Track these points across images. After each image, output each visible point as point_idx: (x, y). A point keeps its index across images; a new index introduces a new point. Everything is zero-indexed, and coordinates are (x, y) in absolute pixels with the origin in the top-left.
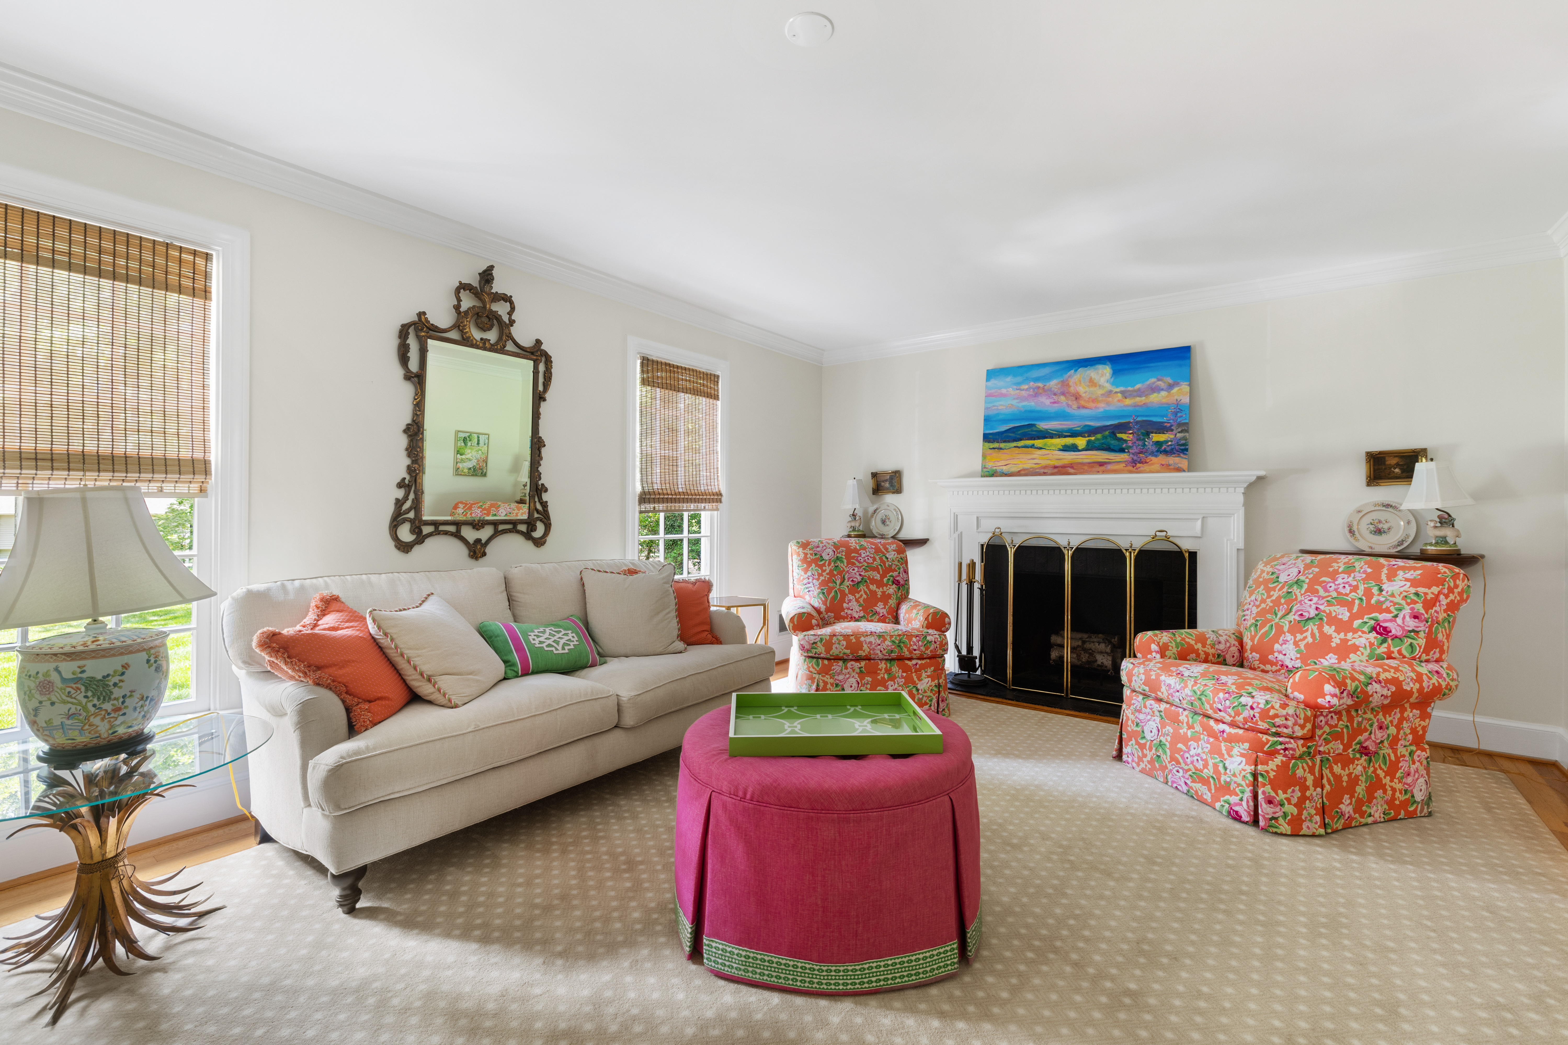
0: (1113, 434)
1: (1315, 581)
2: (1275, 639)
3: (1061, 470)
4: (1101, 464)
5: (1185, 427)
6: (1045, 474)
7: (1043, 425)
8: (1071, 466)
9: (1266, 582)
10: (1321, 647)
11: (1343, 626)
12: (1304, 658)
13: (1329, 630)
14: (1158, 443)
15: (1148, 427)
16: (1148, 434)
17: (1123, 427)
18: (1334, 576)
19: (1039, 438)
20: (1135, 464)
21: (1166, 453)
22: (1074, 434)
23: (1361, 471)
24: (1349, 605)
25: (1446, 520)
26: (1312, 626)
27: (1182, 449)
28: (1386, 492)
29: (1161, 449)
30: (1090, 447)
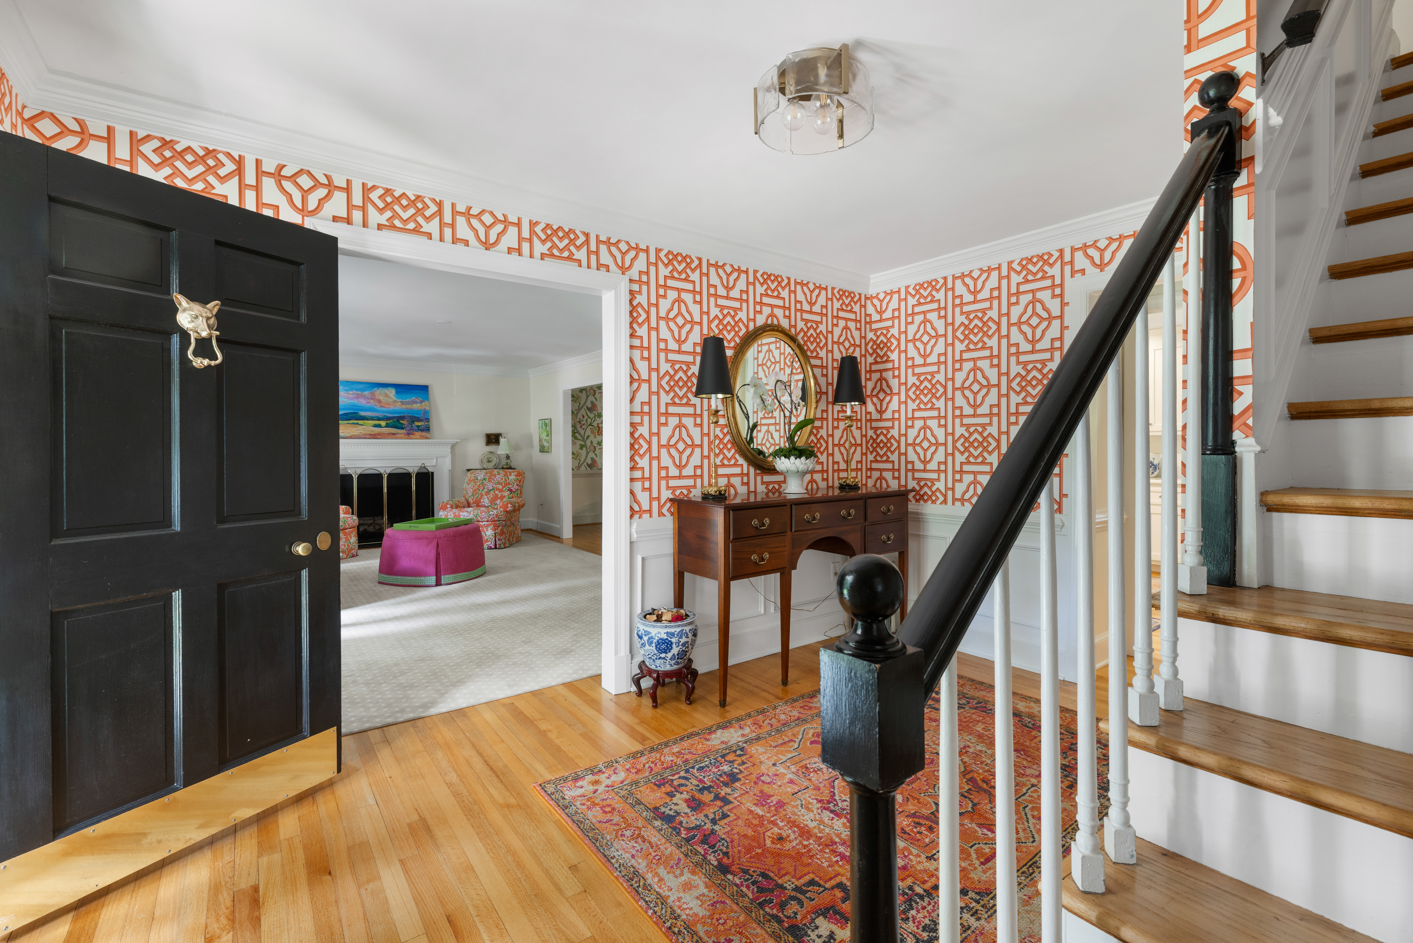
0: (398, 421)
1: (490, 478)
2: (481, 498)
3: (374, 436)
4: (394, 434)
5: (428, 420)
6: (365, 438)
7: (362, 413)
8: (379, 434)
9: (473, 480)
10: (496, 498)
11: (501, 491)
12: (491, 502)
13: (497, 492)
14: (418, 426)
15: (413, 419)
16: (413, 422)
17: (403, 418)
18: (495, 475)
19: (361, 420)
20: (409, 435)
21: (422, 430)
22: (379, 419)
23: (483, 441)
24: (501, 484)
25: (508, 457)
26: (492, 492)
27: (427, 429)
28: (492, 448)
29: (419, 429)
30: (387, 426)
